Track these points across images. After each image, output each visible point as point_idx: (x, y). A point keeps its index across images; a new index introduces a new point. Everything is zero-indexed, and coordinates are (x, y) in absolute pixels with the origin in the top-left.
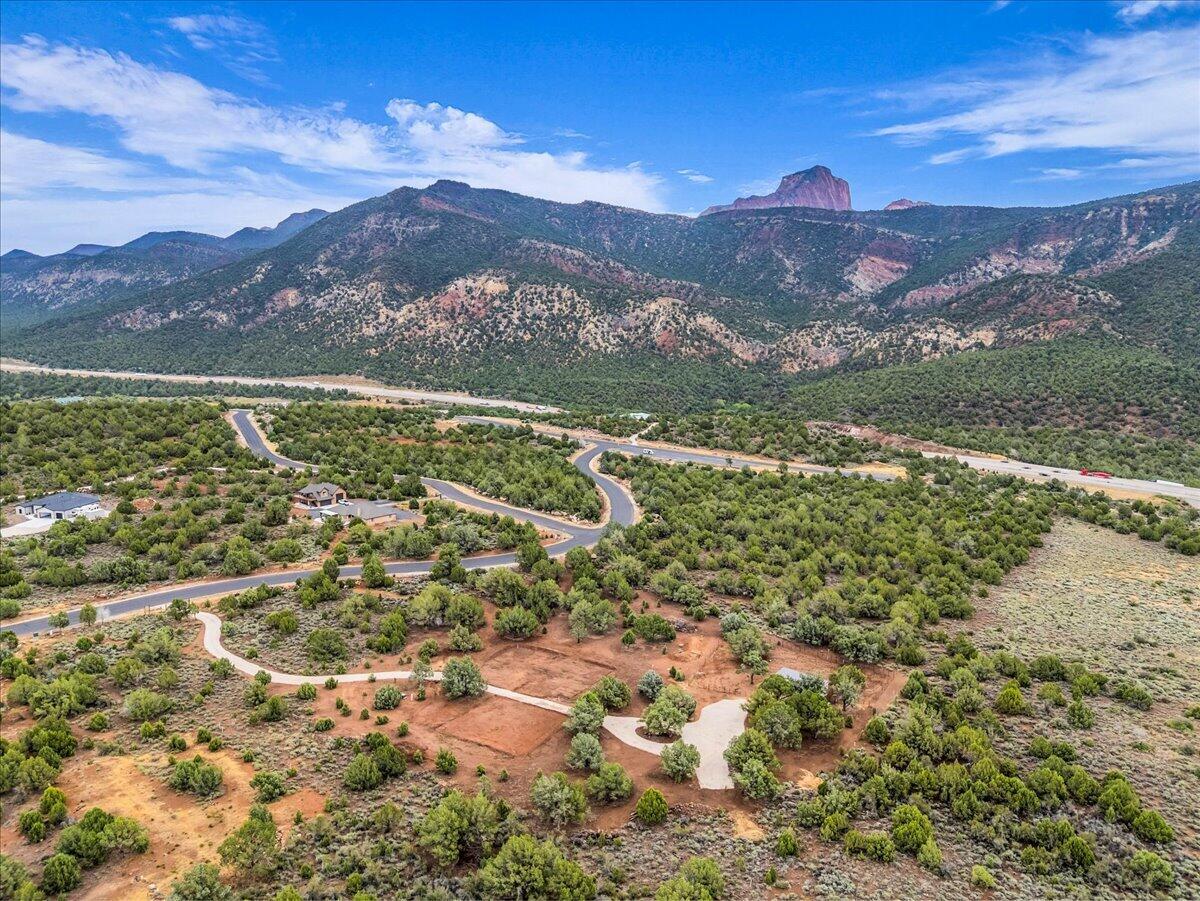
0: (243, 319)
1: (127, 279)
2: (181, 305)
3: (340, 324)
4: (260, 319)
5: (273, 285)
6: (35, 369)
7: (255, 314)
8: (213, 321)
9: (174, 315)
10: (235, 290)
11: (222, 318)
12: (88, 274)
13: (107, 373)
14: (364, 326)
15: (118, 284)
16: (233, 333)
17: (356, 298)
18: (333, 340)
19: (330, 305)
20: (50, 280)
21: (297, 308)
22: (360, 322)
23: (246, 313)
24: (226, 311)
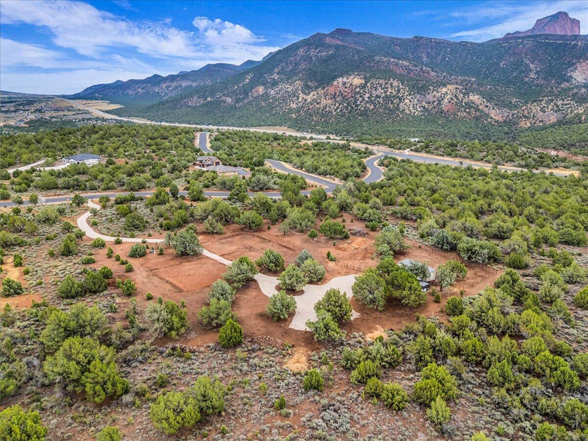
0: (238, 101)
1: (194, 85)
2: (212, 94)
3: (281, 103)
4: (246, 101)
5: (253, 85)
6: (149, 122)
7: (244, 98)
8: (225, 102)
9: (209, 99)
10: (236, 87)
11: (229, 100)
12: (179, 83)
13: (177, 124)
14: (292, 103)
15: (191, 86)
16: (233, 107)
17: (289, 90)
18: (276, 110)
19: (277, 93)
20: (164, 86)
21: (262, 95)
22: (290, 101)
23: (240, 98)
24: (231, 97)
